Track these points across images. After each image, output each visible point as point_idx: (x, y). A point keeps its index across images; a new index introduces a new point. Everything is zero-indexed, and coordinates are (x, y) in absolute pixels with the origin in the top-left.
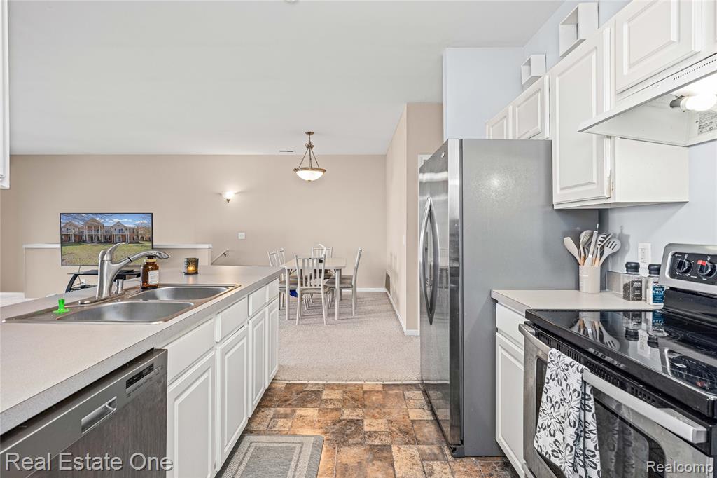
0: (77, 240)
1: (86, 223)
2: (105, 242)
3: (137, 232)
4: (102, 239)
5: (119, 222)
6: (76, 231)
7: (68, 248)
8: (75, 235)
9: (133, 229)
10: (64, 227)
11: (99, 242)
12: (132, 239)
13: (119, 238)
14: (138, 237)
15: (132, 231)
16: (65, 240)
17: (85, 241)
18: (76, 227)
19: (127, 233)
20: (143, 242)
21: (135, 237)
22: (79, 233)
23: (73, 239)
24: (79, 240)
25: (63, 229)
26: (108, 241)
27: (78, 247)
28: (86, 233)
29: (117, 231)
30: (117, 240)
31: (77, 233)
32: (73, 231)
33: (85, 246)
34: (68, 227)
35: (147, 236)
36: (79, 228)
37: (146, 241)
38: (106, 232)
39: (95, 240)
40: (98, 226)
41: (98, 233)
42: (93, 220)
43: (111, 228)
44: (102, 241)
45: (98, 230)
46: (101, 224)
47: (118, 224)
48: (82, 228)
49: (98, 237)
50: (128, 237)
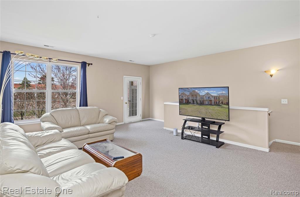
0: (186, 102)
1: (191, 93)
2: (200, 104)
3: (219, 99)
4: (199, 102)
6: (186, 97)
7: (183, 106)
8: (186, 100)
9: (216, 97)
10: (181, 95)
11: (197, 103)
12: (215, 103)
13: (208, 102)
14: (219, 102)
15: (215, 98)
16: (181, 102)
17: (190, 103)
18: (186, 95)
19: (213, 99)
20: (222, 105)
21: (218, 102)
22: (187, 98)
23: (184, 101)
24: (188, 102)
25: (180, 96)
26: (202, 103)
27: (187, 106)
28: (191, 98)
29: (207, 98)
30: (207, 103)
31: (186, 98)
32: (184, 98)
33: (190, 105)
34: (182, 95)
35: (225, 102)
36: (187, 96)
37: (224, 104)
38: (201, 98)
39: (195, 102)
40: (197, 95)
41: (197, 98)
42: (194, 91)
43: (204, 95)
44: (199, 103)
45: (197, 97)
46: (198, 94)
47: (208, 94)
48: (189, 96)
49: (197, 101)
50: (213, 102)
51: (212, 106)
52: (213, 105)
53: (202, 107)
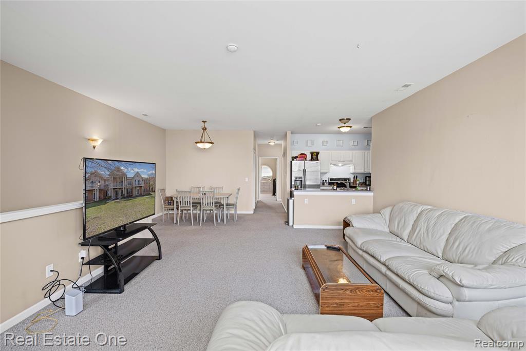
0: (102, 197)
1: (112, 174)
2: (127, 197)
3: (149, 183)
4: (125, 193)
5: (138, 172)
7: (92, 210)
8: (100, 190)
9: (147, 179)
10: (89, 179)
11: (123, 197)
12: (146, 190)
13: (138, 191)
15: (146, 182)
16: (89, 201)
17: (110, 198)
18: (102, 178)
19: (143, 184)
21: (148, 188)
22: (105, 186)
23: (97, 196)
24: (105, 198)
25: (87, 183)
26: (130, 196)
27: (103, 207)
28: (111, 186)
29: (137, 182)
30: (136, 193)
31: (102, 187)
32: (98, 185)
33: (111, 204)
34: (93, 179)
36: (105, 180)
38: (128, 184)
39: (119, 195)
40: (118, 176)
41: (122, 186)
42: (118, 169)
43: (132, 178)
44: (125, 196)
45: (122, 182)
46: (124, 174)
47: (138, 174)
48: (108, 180)
49: (122, 191)
50: (143, 189)
51: (142, 198)
52: (144, 196)
53: (130, 203)
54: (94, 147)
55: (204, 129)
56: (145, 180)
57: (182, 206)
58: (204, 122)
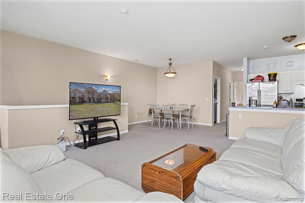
0: (81, 101)
1: (87, 90)
2: (97, 102)
3: (114, 96)
4: (96, 100)
5: (105, 90)
6: (80, 95)
7: (74, 107)
8: (79, 98)
9: (112, 94)
10: (72, 92)
11: (94, 102)
12: (111, 100)
13: (105, 100)
14: (114, 99)
15: (111, 95)
16: (72, 101)
17: (85, 102)
18: (80, 92)
19: (109, 96)
20: (116, 102)
21: (113, 99)
22: (82, 96)
23: (78, 100)
24: (82, 101)
25: (71, 94)
26: (99, 101)
27: (81, 106)
28: (86, 96)
29: (104, 95)
30: (104, 101)
31: (81, 96)
32: (78, 95)
33: (86, 105)
34: (75, 92)
35: (118, 99)
36: (82, 93)
37: (118, 101)
38: (98, 96)
39: (92, 101)
40: (93, 92)
41: (94, 96)
42: (91, 88)
43: (101, 93)
44: (96, 101)
45: (94, 94)
46: (96, 91)
47: (105, 91)
48: (84, 93)
49: (94, 99)
50: (109, 99)
51: (108, 104)
52: (109, 103)
53: (99, 106)
54: (107, 80)
55: (170, 64)
56: (111, 94)
57: (154, 114)
58: (170, 59)
